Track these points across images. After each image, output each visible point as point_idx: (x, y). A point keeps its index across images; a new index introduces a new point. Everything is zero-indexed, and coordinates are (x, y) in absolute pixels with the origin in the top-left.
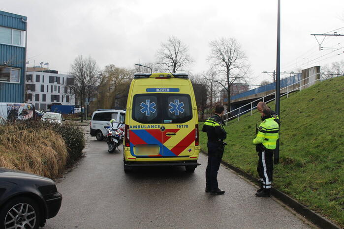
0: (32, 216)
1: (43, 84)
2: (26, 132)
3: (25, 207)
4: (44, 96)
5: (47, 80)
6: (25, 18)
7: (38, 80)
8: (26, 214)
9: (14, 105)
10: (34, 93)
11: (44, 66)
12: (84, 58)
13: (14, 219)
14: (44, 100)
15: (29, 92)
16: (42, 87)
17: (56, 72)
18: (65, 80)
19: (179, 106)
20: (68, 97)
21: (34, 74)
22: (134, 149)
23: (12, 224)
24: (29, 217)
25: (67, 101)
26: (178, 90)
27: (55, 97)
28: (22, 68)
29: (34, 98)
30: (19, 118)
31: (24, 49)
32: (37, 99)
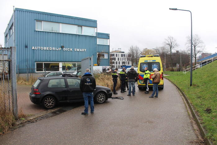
0: (104, 97)
1: (118, 57)
2: (106, 76)
3: (102, 95)
4: (119, 62)
5: (120, 55)
6: (109, 35)
7: (117, 56)
8: (102, 97)
9: (105, 67)
10: (115, 61)
11: (119, 50)
12: (134, 46)
13: (99, 98)
14: (119, 64)
15: (113, 61)
16: (118, 58)
17: (124, 52)
18: (127, 55)
19: (156, 66)
20: (129, 62)
21: (115, 54)
22: (141, 81)
23: (99, 99)
24: (103, 97)
25: (129, 64)
26: (155, 61)
27: (123, 63)
28: (108, 53)
29: (115, 63)
30: (107, 71)
31: (109, 46)
32: (117, 63)
